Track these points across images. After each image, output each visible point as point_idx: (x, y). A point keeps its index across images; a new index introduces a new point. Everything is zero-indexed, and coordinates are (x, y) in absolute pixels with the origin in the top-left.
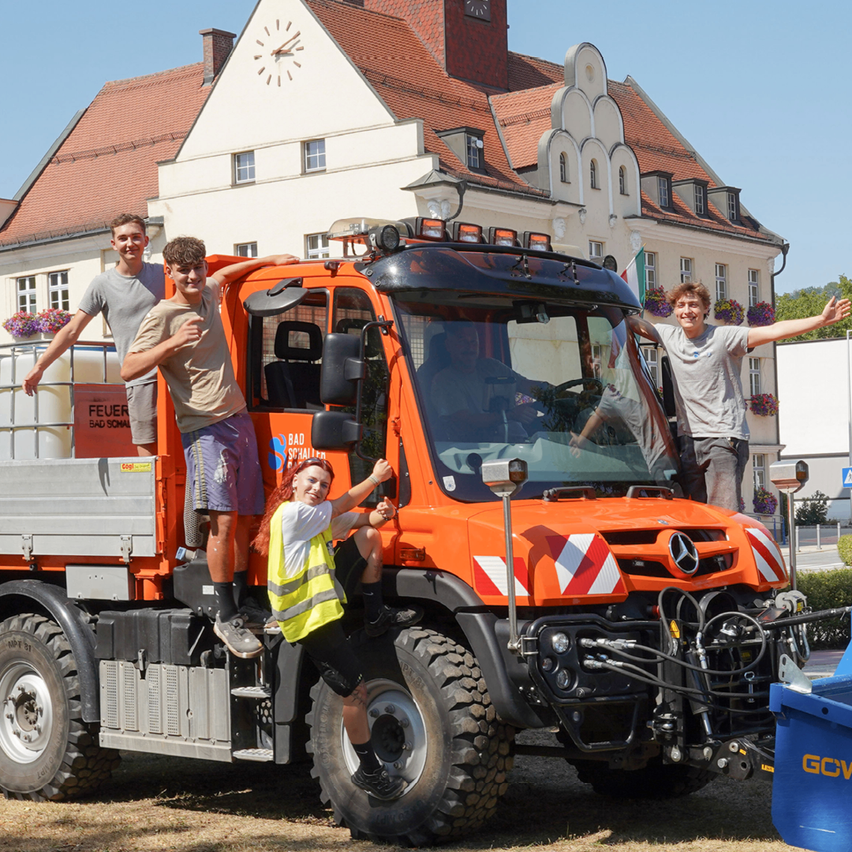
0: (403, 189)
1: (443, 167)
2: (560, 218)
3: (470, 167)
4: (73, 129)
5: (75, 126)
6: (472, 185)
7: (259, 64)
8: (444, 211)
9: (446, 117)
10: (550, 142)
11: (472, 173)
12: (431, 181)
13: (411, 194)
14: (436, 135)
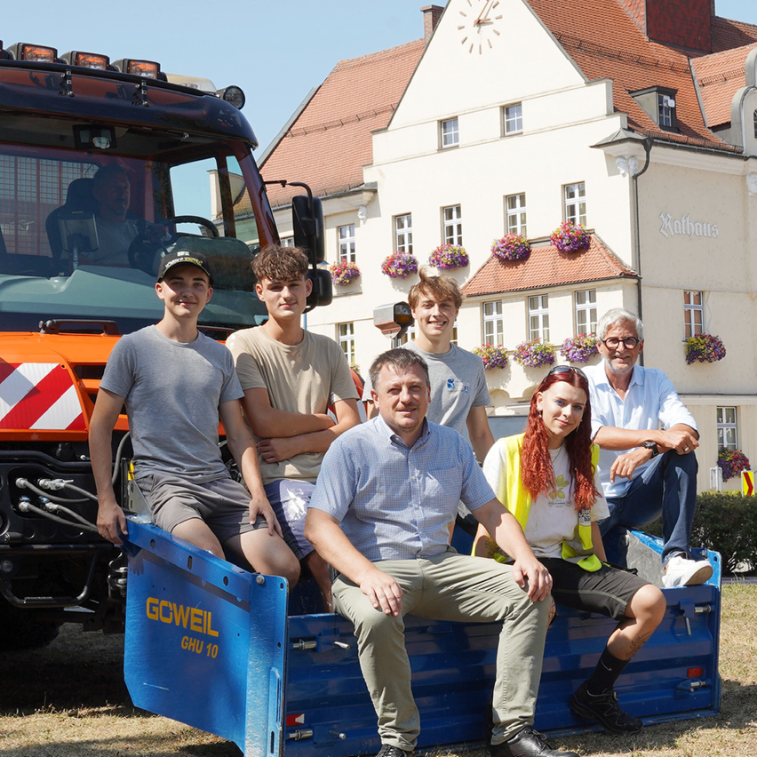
0: (591, 147)
1: (632, 125)
2: (753, 173)
3: (662, 126)
4: (307, 105)
5: (309, 102)
6: (659, 141)
7: (463, 34)
8: (632, 167)
9: (641, 78)
10: (743, 99)
11: (662, 132)
12: (618, 138)
13: (601, 151)
14: (630, 96)
